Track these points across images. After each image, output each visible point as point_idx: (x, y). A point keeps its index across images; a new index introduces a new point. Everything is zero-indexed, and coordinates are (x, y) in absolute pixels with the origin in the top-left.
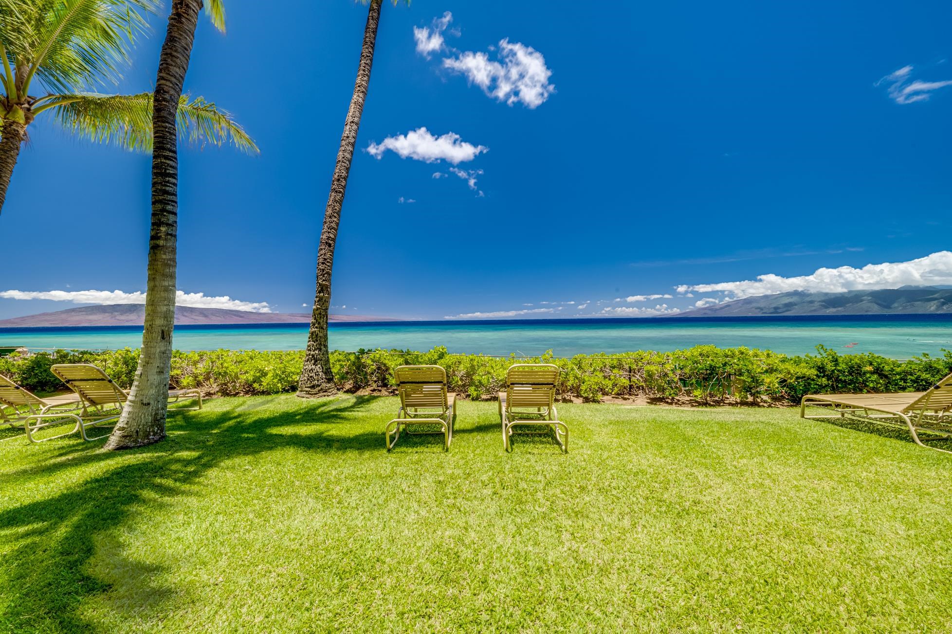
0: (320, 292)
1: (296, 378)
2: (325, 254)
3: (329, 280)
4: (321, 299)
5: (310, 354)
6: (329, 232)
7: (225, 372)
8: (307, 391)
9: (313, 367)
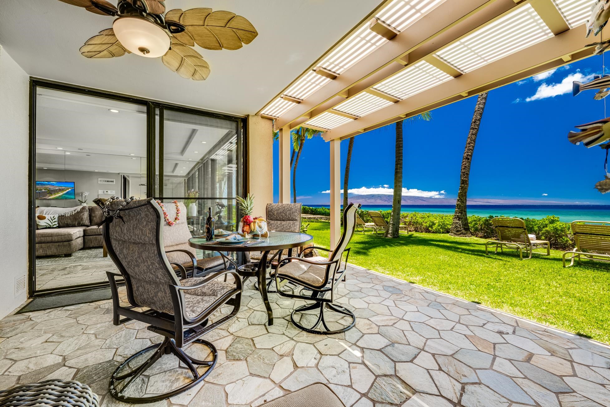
0: (462, 184)
1: (449, 227)
2: (465, 164)
3: (467, 177)
4: (462, 188)
5: (456, 215)
6: (468, 152)
7: (417, 222)
8: (454, 233)
9: (458, 221)
